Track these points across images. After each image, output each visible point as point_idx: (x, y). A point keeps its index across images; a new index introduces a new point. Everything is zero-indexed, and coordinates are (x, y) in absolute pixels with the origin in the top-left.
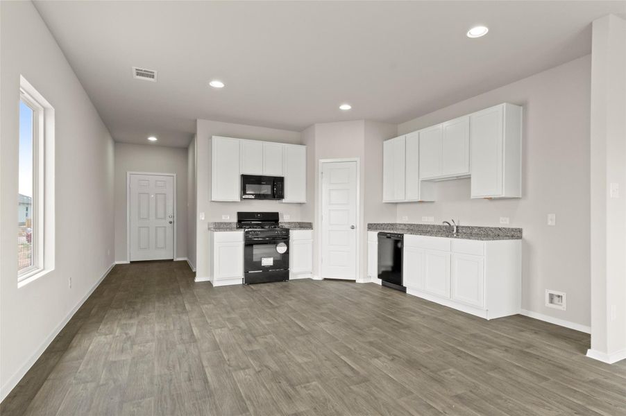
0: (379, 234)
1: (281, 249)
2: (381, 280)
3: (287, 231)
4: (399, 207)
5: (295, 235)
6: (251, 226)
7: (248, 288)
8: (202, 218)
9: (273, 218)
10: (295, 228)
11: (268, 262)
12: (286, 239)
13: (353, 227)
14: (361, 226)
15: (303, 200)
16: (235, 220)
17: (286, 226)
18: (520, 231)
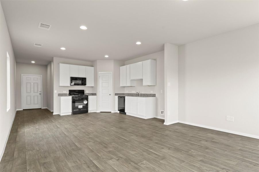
0: (118, 97)
1: (85, 102)
2: (119, 111)
3: (87, 96)
4: (125, 88)
5: (90, 97)
6: (74, 95)
7: (73, 115)
8: (56, 92)
9: (82, 92)
10: (90, 95)
11: (80, 107)
12: (87, 99)
13: (110, 95)
14: (113, 94)
15: (93, 85)
16: (68, 93)
17: (87, 95)
18: (155, 95)
